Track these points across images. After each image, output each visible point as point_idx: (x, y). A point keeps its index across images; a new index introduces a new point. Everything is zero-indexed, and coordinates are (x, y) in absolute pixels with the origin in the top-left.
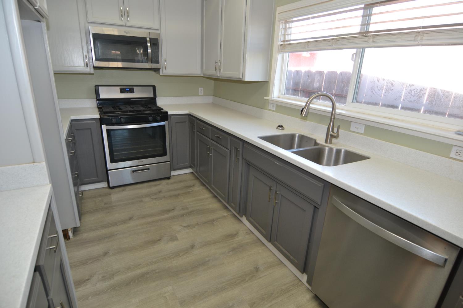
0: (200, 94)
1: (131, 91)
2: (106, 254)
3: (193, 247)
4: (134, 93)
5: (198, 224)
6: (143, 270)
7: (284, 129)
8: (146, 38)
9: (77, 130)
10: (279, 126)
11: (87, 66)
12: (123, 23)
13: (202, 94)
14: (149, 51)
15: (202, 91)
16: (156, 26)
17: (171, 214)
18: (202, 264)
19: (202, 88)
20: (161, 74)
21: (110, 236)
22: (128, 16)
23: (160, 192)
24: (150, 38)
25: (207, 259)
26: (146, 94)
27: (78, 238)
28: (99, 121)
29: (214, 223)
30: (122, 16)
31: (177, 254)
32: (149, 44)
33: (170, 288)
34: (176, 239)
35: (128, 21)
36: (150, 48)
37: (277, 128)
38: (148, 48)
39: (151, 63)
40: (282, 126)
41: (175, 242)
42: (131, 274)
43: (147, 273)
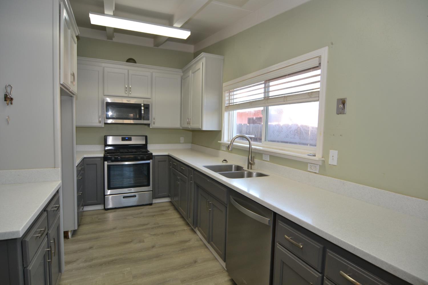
0: (181, 142)
1: (130, 139)
2: (91, 248)
3: (153, 247)
4: (131, 140)
5: (162, 234)
6: (113, 258)
7: (227, 162)
8: (141, 104)
9: (87, 164)
10: (224, 160)
11: (100, 123)
12: (127, 95)
13: (183, 142)
14: (143, 112)
15: (183, 140)
16: (149, 96)
17: (144, 227)
18: (158, 257)
19: (183, 138)
20: (151, 127)
21: (97, 238)
22: (130, 91)
23: (141, 213)
24: (144, 104)
25: (161, 254)
26: (140, 142)
27: (74, 238)
28: (103, 158)
29: (175, 233)
30: (126, 91)
31: (140, 250)
32: (143, 108)
33: (129, 269)
34: (143, 242)
35: (130, 94)
36: (143, 110)
37: (223, 162)
38: (142, 110)
39: (144, 120)
40: (225, 160)
41: (142, 244)
42: (104, 260)
43: (116, 260)
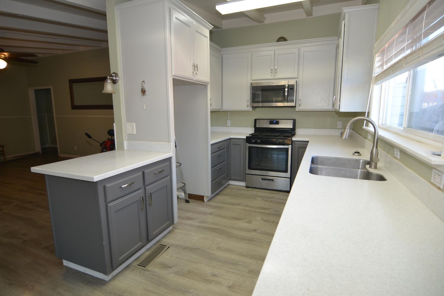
0: (338, 127)
1: (277, 123)
2: (211, 214)
3: (255, 230)
4: (278, 124)
6: (218, 227)
7: (361, 155)
8: (285, 85)
9: (233, 144)
10: (355, 152)
11: (248, 107)
12: (272, 77)
13: (340, 127)
14: (286, 94)
16: (296, 76)
17: (263, 211)
18: (250, 240)
19: (341, 122)
20: (297, 110)
21: (220, 208)
22: (276, 73)
23: (272, 198)
24: (288, 85)
25: (255, 240)
26: (289, 125)
27: (208, 203)
30: (272, 73)
31: (241, 229)
32: (286, 89)
33: (220, 240)
34: (251, 223)
35: (276, 75)
36: (287, 92)
37: (353, 154)
38: (286, 92)
39: (288, 102)
40: (359, 153)
41: (248, 224)
42: (211, 226)
43: (218, 229)
